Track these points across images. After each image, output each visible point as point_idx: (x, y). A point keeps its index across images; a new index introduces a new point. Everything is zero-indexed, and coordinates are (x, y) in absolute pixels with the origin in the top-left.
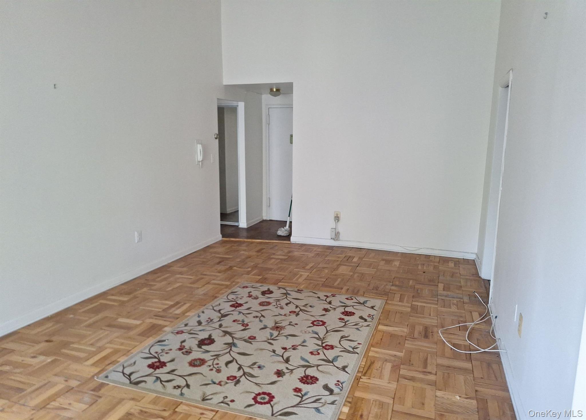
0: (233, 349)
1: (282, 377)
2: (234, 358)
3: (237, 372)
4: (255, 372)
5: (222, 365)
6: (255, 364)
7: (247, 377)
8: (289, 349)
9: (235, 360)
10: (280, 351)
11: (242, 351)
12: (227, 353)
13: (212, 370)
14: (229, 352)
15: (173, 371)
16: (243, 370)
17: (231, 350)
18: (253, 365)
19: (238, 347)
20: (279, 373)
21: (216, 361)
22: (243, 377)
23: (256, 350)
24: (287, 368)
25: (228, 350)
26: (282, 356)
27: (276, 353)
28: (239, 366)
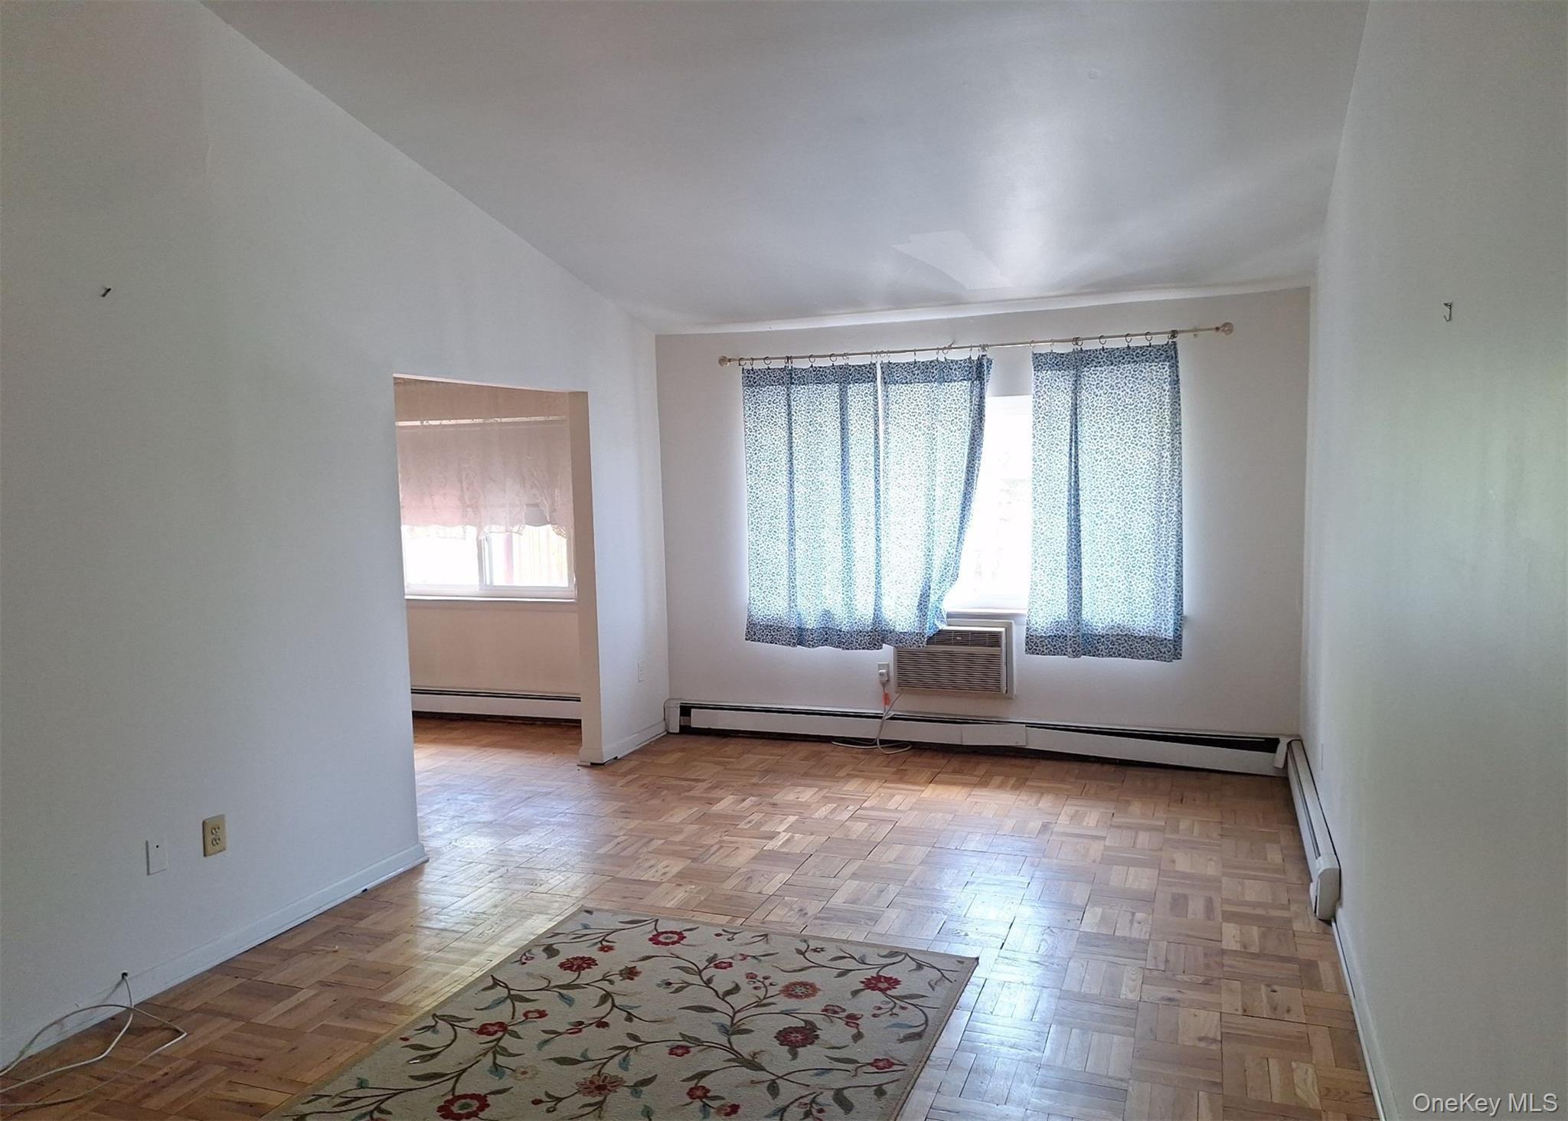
0: (727, 1021)
1: (626, 967)
2: (723, 1000)
3: (713, 976)
4: (676, 977)
5: (746, 987)
6: (677, 991)
7: (695, 967)
8: (591, 1024)
9: (721, 997)
10: (616, 1018)
11: (706, 1016)
12: (739, 1011)
13: (765, 978)
14: (735, 1013)
15: (840, 975)
16: (702, 979)
17: (733, 1018)
18: (681, 987)
19: (716, 1024)
20: (630, 973)
21: (761, 993)
22: (701, 968)
23: (671, 1020)
24: (611, 982)
25: (739, 1016)
26: (614, 1005)
27: (625, 1014)
28: (711, 985)
